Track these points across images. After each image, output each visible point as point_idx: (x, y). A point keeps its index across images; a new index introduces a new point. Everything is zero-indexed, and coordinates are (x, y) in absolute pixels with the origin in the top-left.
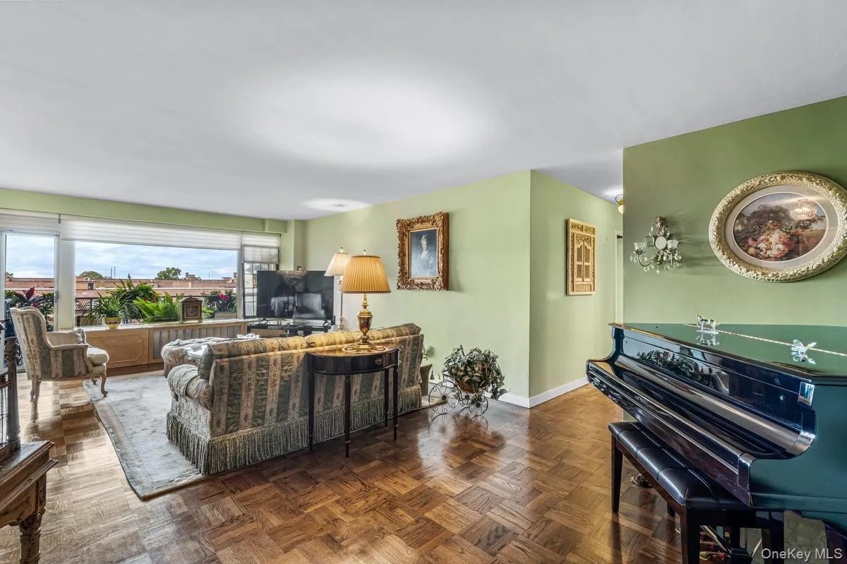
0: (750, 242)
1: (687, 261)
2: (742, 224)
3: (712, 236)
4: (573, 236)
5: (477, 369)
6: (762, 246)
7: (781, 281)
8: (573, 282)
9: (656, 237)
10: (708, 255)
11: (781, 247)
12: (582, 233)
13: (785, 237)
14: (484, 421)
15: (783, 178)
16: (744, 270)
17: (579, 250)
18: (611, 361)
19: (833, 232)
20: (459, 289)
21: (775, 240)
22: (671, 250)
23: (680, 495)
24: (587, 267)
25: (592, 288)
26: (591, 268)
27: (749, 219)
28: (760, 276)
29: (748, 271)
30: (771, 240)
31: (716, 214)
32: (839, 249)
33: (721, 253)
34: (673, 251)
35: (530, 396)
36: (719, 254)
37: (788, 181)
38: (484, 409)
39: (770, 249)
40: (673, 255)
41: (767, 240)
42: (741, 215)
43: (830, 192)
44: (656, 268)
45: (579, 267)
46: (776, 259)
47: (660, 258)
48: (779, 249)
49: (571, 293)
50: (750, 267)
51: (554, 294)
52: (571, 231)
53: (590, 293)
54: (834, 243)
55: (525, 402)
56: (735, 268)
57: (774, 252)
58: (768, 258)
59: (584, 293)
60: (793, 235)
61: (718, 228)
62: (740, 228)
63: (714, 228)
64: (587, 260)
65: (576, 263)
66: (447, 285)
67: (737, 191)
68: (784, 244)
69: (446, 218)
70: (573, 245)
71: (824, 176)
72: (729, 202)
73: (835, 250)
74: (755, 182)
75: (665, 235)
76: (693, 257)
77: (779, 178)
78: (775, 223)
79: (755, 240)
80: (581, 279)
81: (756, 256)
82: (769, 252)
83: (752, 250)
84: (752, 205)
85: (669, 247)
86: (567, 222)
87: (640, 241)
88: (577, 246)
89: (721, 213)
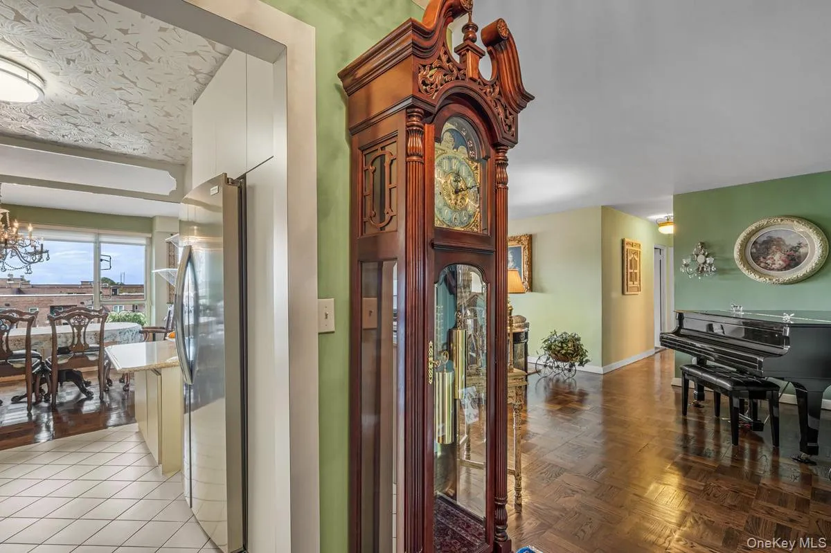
0: (762, 259)
1: (721, 271)
2: (756, 248)
3: (736, 255)
4: (627, 251)
5: (570, 345)
6: (768, 262)
7: (781, 284)
8: (627, 285)
9: (697, 255)
10: (733, 267)
11: (781, 262)
12: (632, 248)
13: (784, 257)
14: (573, 382)
15: (782, 220)
16: (757, 277)
17: (631, 260)
18: (677, 333)
19: (813, 253)
20: (542, 291)
21: (778, 259)
22: (709, 264)
23: (729, 385)
24: (636, 273)
25: (639, 289)
26: (638, 274)
27: (761, 245)
28: (768, 281)
29: (760, 277)
30: (775, 258)
31: (739, 241)
32: (816, 264)
33: (742, 266)
34: (710, 265)
35: (602, 366)
36: (741, 267)
37: (785, 222)
38: (573, 373)
39: (774, 264)
40: (711, 267)
41: (772, 258)
42: (755, 243)
43: (811, 230)
44: (698, 276)
45: (631, 273)
46: (778, 270)
47: (700, 269)
48: (780, 264)
49: (626, 293)
50: (761, 275)
51: (616, 294)
52: (626, 247)
53: (637, 293)
54: (813, 261)
55: (600, 370)
56: (752, 276)
57: (776, 266)
58: (773, 269)
59: (633, 293)
60: (788, 255)
61: (740, 250)
62: (754, 250)
63: (738, 250)
64: (636, 268)
65: (629, 271)
66: (531, 288)
67: (753, 227)
68: (783, 261)
69: (530, 238)
70: (627, 258)
71: (808, 220)
72: (748, 234)
73: (814, 265)
74: (764, 222)
75: (704, 254)
76: (725, 269)
77: (779, 220)
78: (778, 248)
79: (764, 258)
80: (632, 283)
81: (765, 268)
82: (773, 266)
83: (762, 265)
84: (761, 236)
85: (708, 262)
86: (623, 241)
87: (686, 258)
88: (629, 258)
89: (742, 241)
